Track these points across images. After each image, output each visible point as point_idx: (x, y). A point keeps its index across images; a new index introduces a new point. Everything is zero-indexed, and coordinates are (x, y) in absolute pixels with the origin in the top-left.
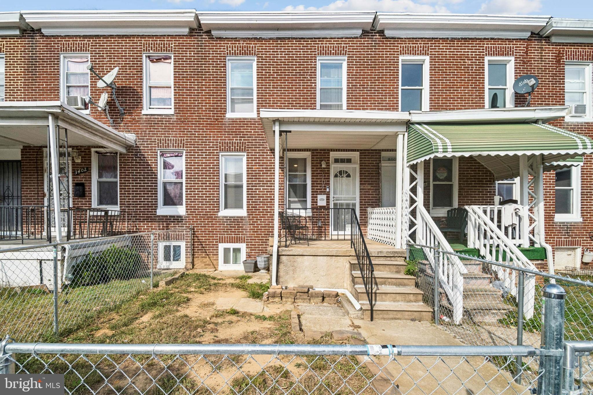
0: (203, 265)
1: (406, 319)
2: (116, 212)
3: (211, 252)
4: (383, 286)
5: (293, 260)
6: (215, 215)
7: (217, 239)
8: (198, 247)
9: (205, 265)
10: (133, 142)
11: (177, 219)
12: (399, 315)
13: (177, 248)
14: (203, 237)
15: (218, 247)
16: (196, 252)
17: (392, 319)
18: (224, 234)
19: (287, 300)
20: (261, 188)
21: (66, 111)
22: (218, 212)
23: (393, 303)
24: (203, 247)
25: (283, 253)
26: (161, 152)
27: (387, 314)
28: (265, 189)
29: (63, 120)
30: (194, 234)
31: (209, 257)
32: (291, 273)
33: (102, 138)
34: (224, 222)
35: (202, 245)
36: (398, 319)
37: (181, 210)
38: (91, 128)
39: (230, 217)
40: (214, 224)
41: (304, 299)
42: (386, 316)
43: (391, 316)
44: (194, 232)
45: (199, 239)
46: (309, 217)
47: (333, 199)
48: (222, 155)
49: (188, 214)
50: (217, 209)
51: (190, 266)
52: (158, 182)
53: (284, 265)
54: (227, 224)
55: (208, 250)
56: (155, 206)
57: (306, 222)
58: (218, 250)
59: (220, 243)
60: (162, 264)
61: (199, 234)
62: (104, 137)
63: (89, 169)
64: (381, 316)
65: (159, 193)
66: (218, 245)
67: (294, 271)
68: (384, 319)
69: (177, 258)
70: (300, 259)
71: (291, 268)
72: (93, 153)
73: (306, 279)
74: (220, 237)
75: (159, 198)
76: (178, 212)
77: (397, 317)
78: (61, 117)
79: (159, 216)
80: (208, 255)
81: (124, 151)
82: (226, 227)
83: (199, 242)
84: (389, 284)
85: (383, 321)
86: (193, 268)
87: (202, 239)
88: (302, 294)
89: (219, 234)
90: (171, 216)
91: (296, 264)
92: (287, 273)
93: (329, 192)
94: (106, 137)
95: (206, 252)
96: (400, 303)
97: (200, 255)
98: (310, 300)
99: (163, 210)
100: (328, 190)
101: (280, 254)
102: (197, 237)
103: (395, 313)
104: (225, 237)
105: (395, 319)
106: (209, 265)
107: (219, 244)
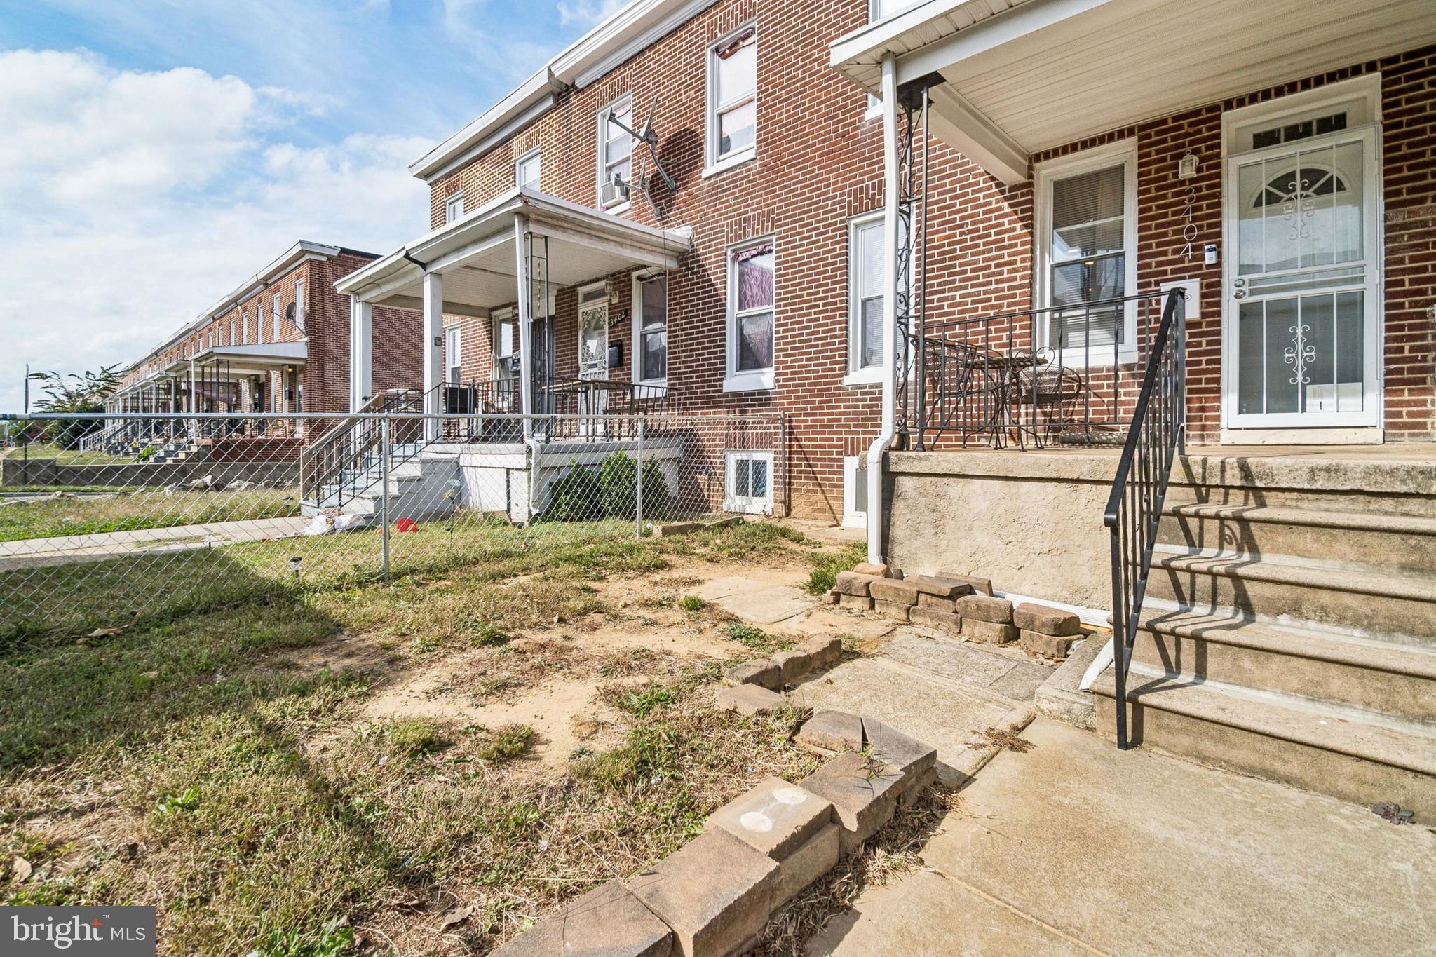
0: (809, 510)
1: (1343, 797)
2: (659, 391)
3: (827, 479)
4: (1284, 619)
5: (934, 491)
6: (836, 382)
7: (841, 446)
8: (800, 465)
9: (814, 510)
10: (686, 242)
11: (759, 398)
12: (1294, 764)
13: (760, 466)
14: (809, 440)
15: (842, 467)
16: (795, 478)
17: (1252, 771)
18: (857, 433)
19: (884, 610)
20: (958, 293)
21: (532, 203)
22: (841, 375)
23: (1299, 705)
24: (810, 466)
25: (902, 468)
26: (733, 251)
27: (1222, 740)
28: (969, 295)
29: (539, 222)
30: (790, 434)
31: (823, 492)
32: (929, 531)
33: (621, 244)
34: (858, 400)
35: (807, 459)
36: (1288, 780)
37: (766, 379)
38: (590, 227)
39: (871, 387)
40: (833, 407)
41: (939, 618)
42: (1208, 747)
43: (1244, 755)
44: (791, 427)
45: (800, 446)
46: (1128, 367)
47: (1234, 290)
48: (857, 226)
49: (780, 387)
50: (840, 369)
51: (781, 511)
52: (728, 319)
53: (907, 507)
54: (864, 406)
55: (820, 473)
56: (721, 373)
57: (1116, 386)
58: (842, 473)
59: (847, 455)
60: (734, 502)
61: (801, 434)
62: (623, 240)
63: (628, 313)
64: (1186, 741)
65: (728, 343)
66: (841, 460)
67: (937, 525)
68: (1203, 759)
69: (759, 490)
70: (956, 487)
71: (929, 517)
72: (634, 281)
73: (978, 556)
74: (847, 439)
75: (728, 355)
76: (760, 382)
77: (1279, 767)
78: (532, 216)
79: (726, 395)
80: (820, 485)
81: (672, 265)
82: (862, 413)
83: (800, 453)
84: (1324, 614)
85: (1190, 766)
86: (788, 514)
87: (808, 446)
88: (935, 600)
89: (846, 433)
90: (748, 394)
91: (942, 505)
92: (917, 532)
93: (1219, 264)
94: (628, 242)
95: (816, 479)
96: (1345, 713)
97: (804, 484)
98: (960, 624)
99: (736, 382)
100: (1210, 258)
101: (893, 469)
102: (797, 440)
103: (1270, 745)
104: (858, 440)
105: (1271, 775)
106: (822, 511)
107: (846, 459)
